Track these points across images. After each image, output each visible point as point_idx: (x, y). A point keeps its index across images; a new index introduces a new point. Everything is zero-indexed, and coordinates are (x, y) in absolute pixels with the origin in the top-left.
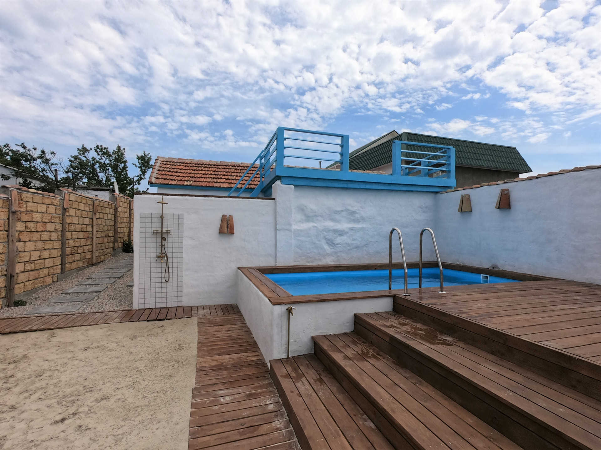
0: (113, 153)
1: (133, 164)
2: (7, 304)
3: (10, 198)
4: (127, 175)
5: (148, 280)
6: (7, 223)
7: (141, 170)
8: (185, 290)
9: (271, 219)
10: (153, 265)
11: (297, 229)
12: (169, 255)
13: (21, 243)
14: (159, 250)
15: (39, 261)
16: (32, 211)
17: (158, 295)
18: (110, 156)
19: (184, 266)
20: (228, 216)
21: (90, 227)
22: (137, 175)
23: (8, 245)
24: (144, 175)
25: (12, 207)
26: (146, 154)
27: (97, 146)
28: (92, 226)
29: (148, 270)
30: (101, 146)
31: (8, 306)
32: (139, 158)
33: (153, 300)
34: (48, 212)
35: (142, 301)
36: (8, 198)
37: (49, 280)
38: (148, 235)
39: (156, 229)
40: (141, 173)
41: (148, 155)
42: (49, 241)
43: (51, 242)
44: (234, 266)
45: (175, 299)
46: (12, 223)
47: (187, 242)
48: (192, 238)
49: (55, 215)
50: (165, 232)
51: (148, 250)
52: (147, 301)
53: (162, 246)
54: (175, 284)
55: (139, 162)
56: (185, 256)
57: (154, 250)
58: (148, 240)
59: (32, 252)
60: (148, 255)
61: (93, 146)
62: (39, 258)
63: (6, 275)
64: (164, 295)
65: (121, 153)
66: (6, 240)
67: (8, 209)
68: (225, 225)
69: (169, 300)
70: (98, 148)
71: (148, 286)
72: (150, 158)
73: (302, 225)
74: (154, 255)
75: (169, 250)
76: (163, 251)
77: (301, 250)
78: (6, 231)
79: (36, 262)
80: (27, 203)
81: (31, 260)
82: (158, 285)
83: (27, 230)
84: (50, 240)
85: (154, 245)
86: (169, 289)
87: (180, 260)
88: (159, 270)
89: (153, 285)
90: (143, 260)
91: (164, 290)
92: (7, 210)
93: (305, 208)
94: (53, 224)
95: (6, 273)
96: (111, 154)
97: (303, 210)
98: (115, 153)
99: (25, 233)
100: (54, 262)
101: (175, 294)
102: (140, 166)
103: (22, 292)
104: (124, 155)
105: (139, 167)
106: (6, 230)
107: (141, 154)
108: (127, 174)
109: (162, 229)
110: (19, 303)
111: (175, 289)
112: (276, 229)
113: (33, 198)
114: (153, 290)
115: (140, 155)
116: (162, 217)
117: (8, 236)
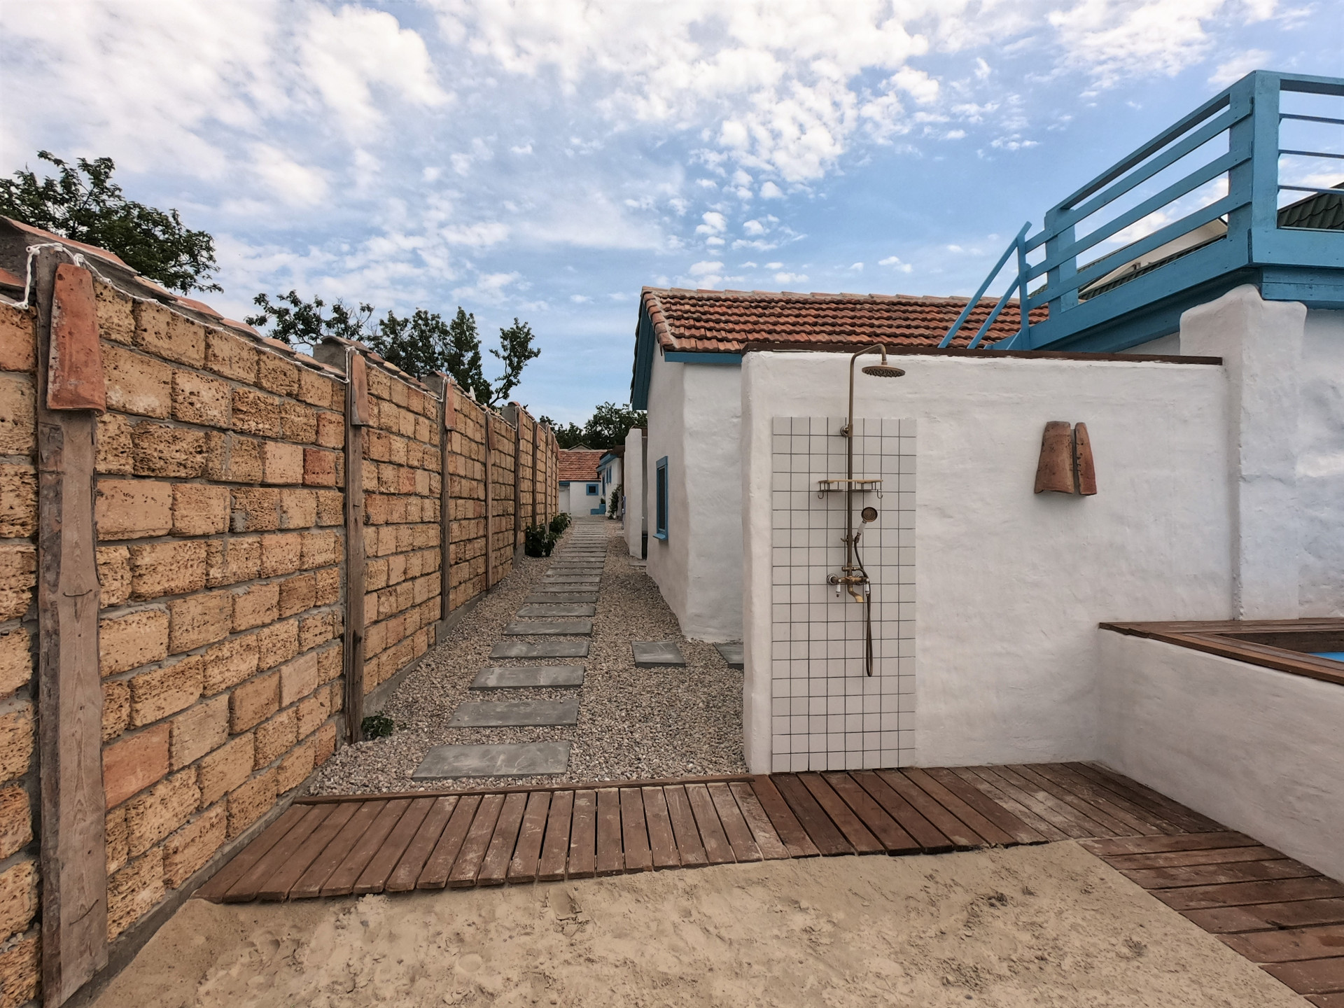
0: (453, 328)
1: (491, 351)
2: (348, 734)
3: (348, 381)
4: (480, 378)
5: (800, 669)
6: (342, 461)
7: (511, 364)
8: (925, 708)
9: (1211, 439)
10: (818, 613)
11: (1306, 476)
12: (873, 574)
13: (371, 530)
14: (837, 559)
15: (404, 584)
16: (389, 430)
17: (836, 724)
18: (445, 333)
19: (918, 617)
20: (1073, 427)
21: (481, 486)
22: (502, 376)
23: (346, 536)
24: (515, 376)
25: (355, 409)
26: (520, 326)
27: (418, 314)
28: (485, 485)
29: (800, 632)
30: (426, 313)
31: (351, 740)
32: (505, 336)
33: (818, 743)
34: (418, 437)
35: (782, 744)
36: (344, 378)
37: (421, 641)
38: (800, 500)
39: (823, 477)
40: (509, 370)
41: (524, 327)
42: (420, 526)
43: (425, 527)
44: (1087, 618)
45: (889, 740)
46: (354, 462)
47: (927, 526)
48: (943, 513)
49: (428, 446)
50: (858, 487)
51: (800, 557)
52: (800, 744)
53: (851, 541)
54: (889, 685)
55: (503, 346)
56: (921, 577)
57: (818, 557)
58: (800, 520)
59: (391, 558)
60: (800, 575)
61: (410, 315)
62: (403, 578)
63: (342, 637)
64: (854, 723)
65: (468, 326)
66: (341, 521)
67: (344, 415)
68: (1065, 460)
69: (872, 741)
70: (421, 318)
71: (800, 688)
72: (528, 333)
73: (1322, 461)
74: (819, 576)
75: (868, 555)
76: (855, 562)
77: (1320, 557)
78: (340, 490)
79: (398, 588)
80: (380, 401)
81: (391, 584)
82: (836, 686)
83: (383, 490)
84: (422, 522)
85: (818, 538)
86: (872, 704)
87: (905, 593)
88: (836, 631)
89: (818, 687)
90: (782, 595)
91: (854, 705)
92: (341, 418)
93: (1329, 394)
94: (426, 473)
95: (342, 630)
96: (448, 329)
97: (1321, 402)
98: (456, 325)
99: (378, 497)
100: (431, 588)
101: (889, 722)
102: (506, 354)
103: (375, 688)
104: (476, 331)
105: (505, 358)
106: (340, 485)
107: (509, 326)
108: (480, 374)
109: (850, 477)
110: (373, 727)
111: (889, 703)
112: (1234, 478)
113: (390, 387)
114: (818, 706)
115: (507, 329)
116: (847, 433)
117: (345, 506)
